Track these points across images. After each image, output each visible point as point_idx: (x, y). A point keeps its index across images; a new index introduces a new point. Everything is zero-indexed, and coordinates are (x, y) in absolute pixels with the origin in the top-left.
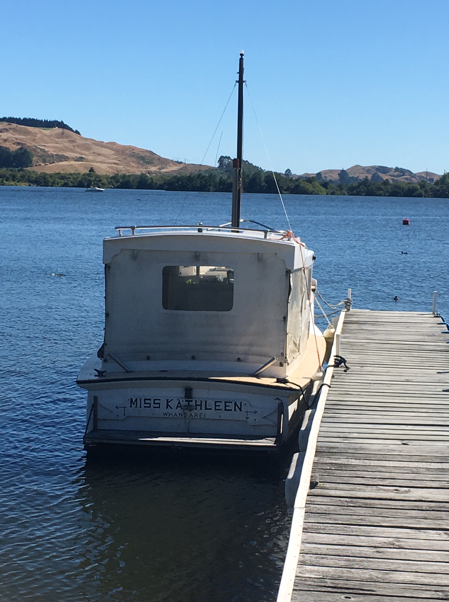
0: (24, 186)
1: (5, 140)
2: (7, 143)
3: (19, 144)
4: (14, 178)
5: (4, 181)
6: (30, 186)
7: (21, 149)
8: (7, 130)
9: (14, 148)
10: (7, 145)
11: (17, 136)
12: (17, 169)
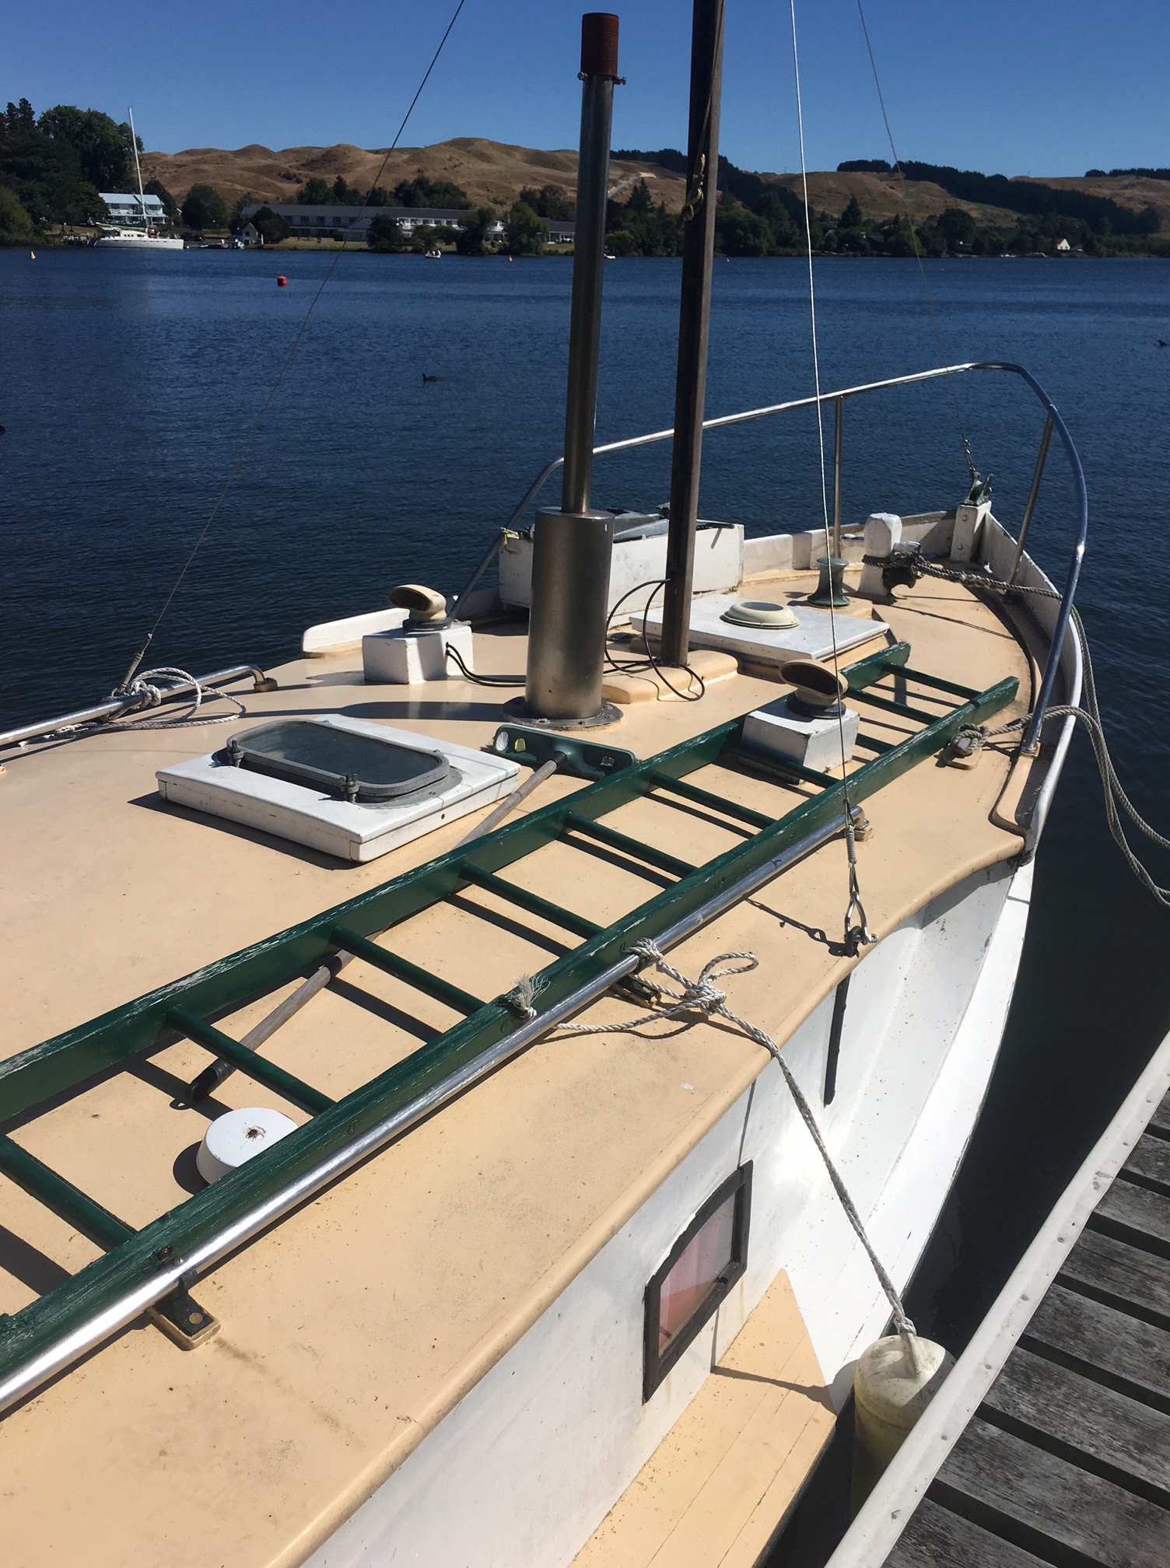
0: (1142, 257)
1: (1129, 199)
2: (1132, 203)
3: (1146, 203)
4: (1130, 248)
5: (1117, 252)
6: (1150, 257)
7: (1147, 209)
8: (1133, 186)
9: (1138, 208)
10: (1131, 205)
11: (1146, 193)
12: (1138, 236)
